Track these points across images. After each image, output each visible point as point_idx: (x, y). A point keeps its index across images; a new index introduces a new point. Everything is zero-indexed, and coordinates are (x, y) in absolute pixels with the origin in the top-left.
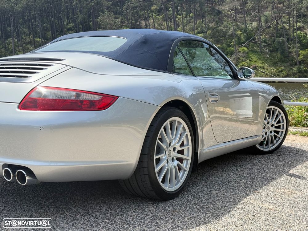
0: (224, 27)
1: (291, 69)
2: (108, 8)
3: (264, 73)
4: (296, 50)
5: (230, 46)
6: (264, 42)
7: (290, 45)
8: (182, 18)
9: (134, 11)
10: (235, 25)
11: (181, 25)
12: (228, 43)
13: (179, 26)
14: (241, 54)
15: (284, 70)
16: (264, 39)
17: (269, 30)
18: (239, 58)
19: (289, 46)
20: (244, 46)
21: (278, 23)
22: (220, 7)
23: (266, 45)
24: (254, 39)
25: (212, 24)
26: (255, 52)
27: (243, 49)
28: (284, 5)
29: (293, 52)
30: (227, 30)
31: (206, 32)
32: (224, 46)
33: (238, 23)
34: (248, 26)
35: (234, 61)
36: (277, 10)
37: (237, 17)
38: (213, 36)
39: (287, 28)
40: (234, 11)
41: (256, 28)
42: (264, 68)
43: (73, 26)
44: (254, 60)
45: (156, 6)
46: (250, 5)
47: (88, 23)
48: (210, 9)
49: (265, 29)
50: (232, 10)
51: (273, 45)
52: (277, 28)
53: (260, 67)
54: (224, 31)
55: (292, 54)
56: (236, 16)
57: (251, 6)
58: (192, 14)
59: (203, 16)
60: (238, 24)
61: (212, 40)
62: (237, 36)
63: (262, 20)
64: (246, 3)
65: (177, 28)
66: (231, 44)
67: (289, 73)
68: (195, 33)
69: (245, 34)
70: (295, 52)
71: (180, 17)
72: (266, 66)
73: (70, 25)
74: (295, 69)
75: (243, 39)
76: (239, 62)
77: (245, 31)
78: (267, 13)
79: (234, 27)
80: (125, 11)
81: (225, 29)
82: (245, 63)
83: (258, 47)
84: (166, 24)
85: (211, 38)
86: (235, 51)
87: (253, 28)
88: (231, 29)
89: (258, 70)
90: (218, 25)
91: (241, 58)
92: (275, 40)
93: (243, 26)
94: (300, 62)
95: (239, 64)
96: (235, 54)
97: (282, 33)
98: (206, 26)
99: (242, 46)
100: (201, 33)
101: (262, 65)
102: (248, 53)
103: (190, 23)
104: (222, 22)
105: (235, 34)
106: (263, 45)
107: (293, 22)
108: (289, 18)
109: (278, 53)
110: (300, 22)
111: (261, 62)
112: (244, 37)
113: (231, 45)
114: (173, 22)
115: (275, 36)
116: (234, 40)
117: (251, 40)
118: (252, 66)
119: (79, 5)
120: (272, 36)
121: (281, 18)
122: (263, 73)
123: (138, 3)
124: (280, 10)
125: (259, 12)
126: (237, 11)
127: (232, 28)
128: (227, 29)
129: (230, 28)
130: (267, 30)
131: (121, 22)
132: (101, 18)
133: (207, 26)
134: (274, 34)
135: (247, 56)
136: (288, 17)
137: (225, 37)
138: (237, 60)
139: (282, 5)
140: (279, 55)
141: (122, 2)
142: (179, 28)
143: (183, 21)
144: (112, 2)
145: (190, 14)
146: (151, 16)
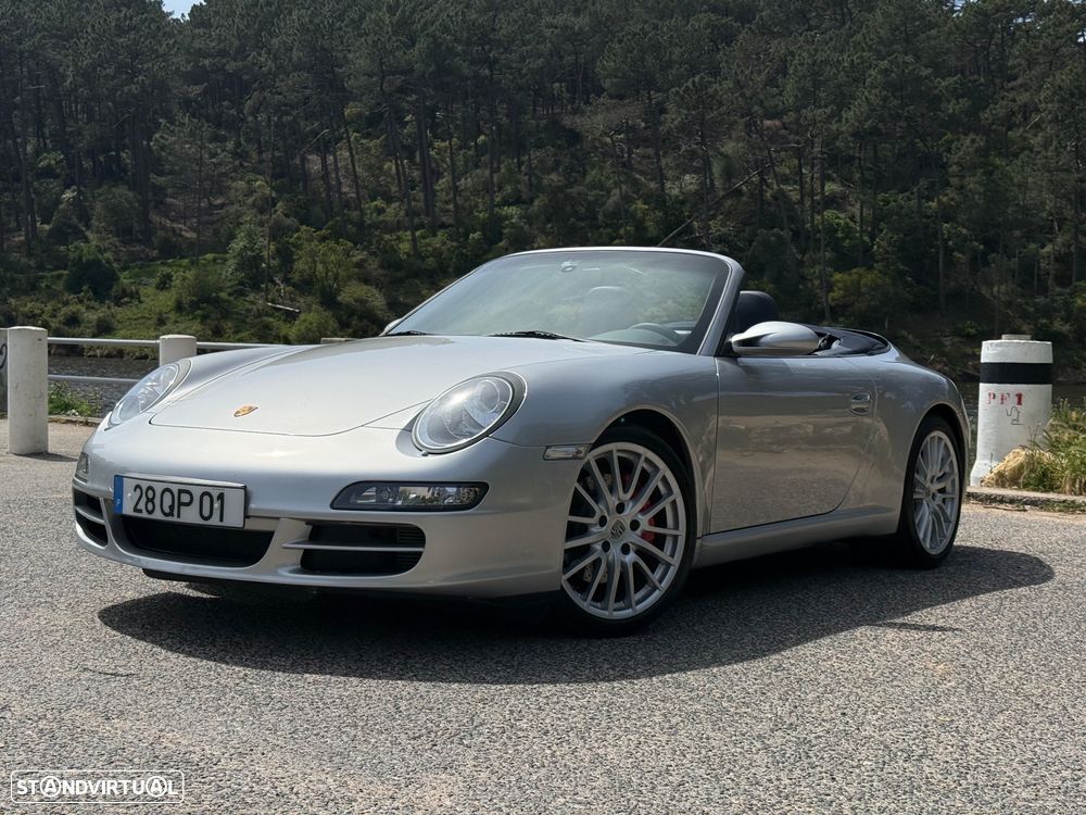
0: (593, 186)
2: (187, 104)
4: (821, 272)
6: (721, 240)
8: (451, 149)
9: (285, 119)
10: (625, 182)
11: (446, 174)
13: (440, 175)
16: (720, 231)
17: (735, 201)
21: (763, 180)
22: (578, 120)
23: (727, 250)
24: (688, 231)
28: (784, 124)
29: (813, 277)
30: (602, 196)
31: (531, 201)
33: (637, 176)
34: (668, 185)
36: (763, 139)
38: (553, 214)
39: (795, 196)
40: (622, 136)
41: (696, 193)
43: (61, 161)
45: (359, 104)
46: (673, 118)
47: (114, 153)
49: (724, 197)
50: (618, 132)
51: (748, 253)
52: (762, 196)
54: (591, 198)
55: (809, 285)
56: (630, 152)
57: (676, 122)
58: (482, 137)
59: (521, 147)
60: (635, 179)
62: (633, 216)
63: (714, 170)
64: (663, 111)
65: (433, 183)
68: (492, 200)
69: (659, 214)
70: (820, 277)
71: (443, 144)
73: (50, 159)
75: (652, 229)
77: (659, 201)
78: (729, 147)
79: (624, 187)
80: (250, 119)
81: (594, 192)
84: (394, 168)
85: (549, 221)
87: (683, 193)
88: (614, 195)
90: (571, 181)
92: (755, 235)
93: (653, 185)
94: (833, 310)
97: (778, 212)
98: (530, 180)
103: (477, 166)
104: (584, 170)
105: (626, 212)
107: (812, 178)
108: (800, 166)
109: (765, 279)
110: (833, 180)
112: (657, 223)
114: (418, 160)
115: (755, 223)
116: (622, 231)
117: (680, 234)
119: (84, 92)
120: (745, 224)
121: (773, 165)
123: (298, 92)
124: (772, 139)
125: (702, 143)
126: (635, 138)
127: (618, 191)
128: (601, 192)
129: (609, 192)
130: (729, 203)
131: (237, 153)
132: (162, 137)
133: (533, 179)
134: (752, 217)
136: (796, 162)
139: (777, 123)
141: (237, 86)
142: (440, 182)
143: (452, 159)
144: (206, 84)
145: (478, 136)
146: (341, 139)
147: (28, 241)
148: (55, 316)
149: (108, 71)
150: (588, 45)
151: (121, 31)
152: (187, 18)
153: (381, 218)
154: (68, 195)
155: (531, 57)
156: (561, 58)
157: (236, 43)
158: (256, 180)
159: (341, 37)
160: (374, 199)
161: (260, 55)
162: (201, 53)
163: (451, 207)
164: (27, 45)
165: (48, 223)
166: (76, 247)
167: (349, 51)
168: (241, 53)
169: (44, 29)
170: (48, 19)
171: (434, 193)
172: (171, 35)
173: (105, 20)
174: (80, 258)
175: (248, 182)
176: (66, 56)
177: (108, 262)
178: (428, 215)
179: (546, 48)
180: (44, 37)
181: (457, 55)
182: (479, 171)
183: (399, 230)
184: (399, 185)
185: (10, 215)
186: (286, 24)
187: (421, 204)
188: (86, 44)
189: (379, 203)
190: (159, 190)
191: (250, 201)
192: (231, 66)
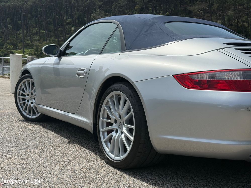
2: (100, 7)
9: (121, 9)
21: (238, 22)
22: (191, 7)
28: (244, 7)
36: (238, 11)
37: (205, 16)
39: (246, 26)
45: (139, 6)
46: (215, 6)
47: (83, 19)
48: (182, 9)
49: (228, 26)
50: (201, 10)
52: (238, 25)
57: (216, 8)
58: (168, 13)
63: (226, 19)
64: (213, 5)
73: (69, 20)
78: (230, 13)
80: (113, 10)
97: (242, 30)
108: (248, 18)
119: (76, 5)
121: (241, 18)
123: (124, 3)
124: (241, 11)
125: (223, 12)
126: (205, 11)
132: (93, 15)
139: (242, 7)
144: (103, 2)
145: (167, 13)
147: (64, 39)
165: (68, 35)
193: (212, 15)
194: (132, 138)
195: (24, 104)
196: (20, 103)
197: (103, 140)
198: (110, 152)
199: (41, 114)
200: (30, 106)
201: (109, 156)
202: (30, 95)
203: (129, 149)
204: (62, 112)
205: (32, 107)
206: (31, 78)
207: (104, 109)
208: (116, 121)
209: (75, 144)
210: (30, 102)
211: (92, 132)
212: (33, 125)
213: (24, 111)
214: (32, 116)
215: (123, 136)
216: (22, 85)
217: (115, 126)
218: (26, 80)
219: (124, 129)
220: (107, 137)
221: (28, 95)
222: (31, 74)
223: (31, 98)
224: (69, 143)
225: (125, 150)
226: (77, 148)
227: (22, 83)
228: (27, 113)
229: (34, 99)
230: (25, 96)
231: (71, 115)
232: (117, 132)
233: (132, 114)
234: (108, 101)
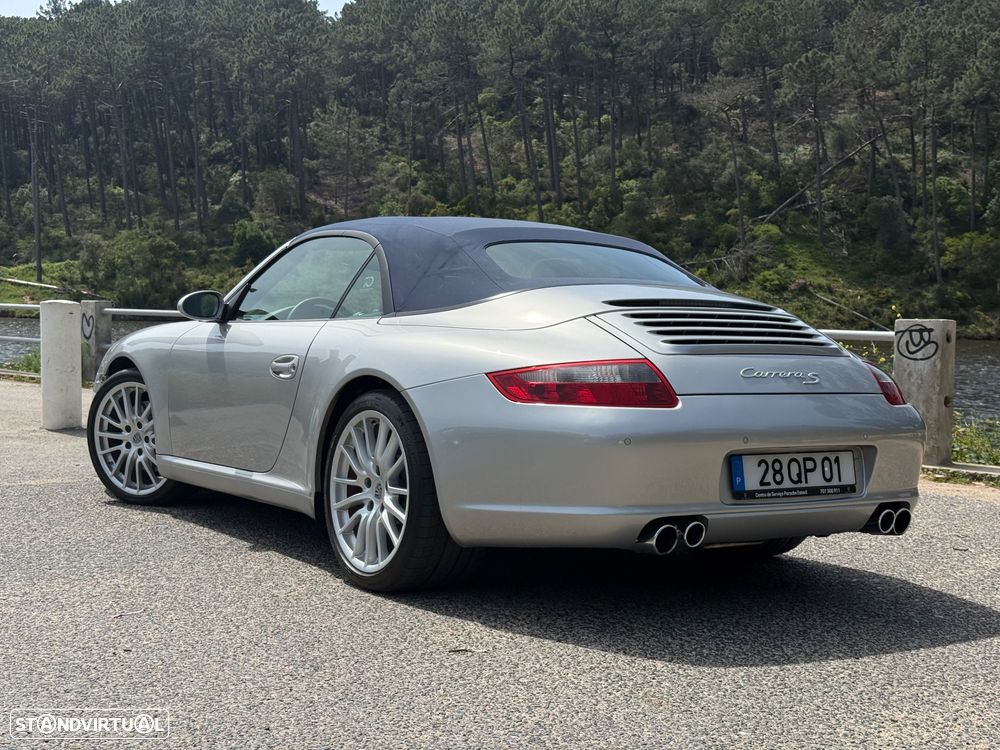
0: (707, 160)
1: (919, 294)
2: (340, 93)
3: (831, 305)
4: (932, 236)
5: (725, 219)
6: (833, 208)
7: (915, 220)
8: (575, 129)
9: (423, 104)
10: (741, 155)
11: (571, 151)
12: (720, 210)
13: (565, 153)
14: (757, 245)
15: (894, 297)
16: (832, 199)
17: (847, 170)
18: (753, 259)
19: (911, 221)
20: (770, 222)
21: (875, 149)
22: (695, 97)
23: (839, 217)
24: (802, 198)
25: (670, 149)
26: (805, 240)
27: (767, 229)
28: (896, 94)
29: (925, 242)
30: (717, 169)
31: (651, 174)
32: (708, 217)
33: (752, 148)
34: (782, 156)
35: (738, 267)
36: (875, 110)
37: (749, 129)
38: (671, 186)
39: (907, 164)
40: (738, 111)
41: (809, 163)
42: (831, 291)
43: (229, 148)
44: (802, 265)
45: (493, 90)
46: (786, 93)
47: (275, 140)
48: (662, 101)
49: (837, 166)
50: (735, 107)
51: (859, 219)
52: (874, 164)
53: (820, 287)
54: (707, 171)
55: (921, 249)
56: (745, 126)
57: (789, 97)
58: (605, 116)
59: (641, 124)
60: (750, 152)
61: (670, 199)
62: (748, 187)
63: (827, 141)
64: (778, 86)
65: (558, 160)
66: (728, 213)
67: (911, 309)
68: (614, 175)
69: (773, 184)
70: (931, 241)
71: (568, 124)
72: (839, 283)
73: (219, 147)
74: (930, 295)
75: (766, 199)
76: (753, 270)
77: (773, 172)
78: (845, 117)
79: (739, 159)
80: (394, 105)
81: (710, 165)
82: (771, 272)
83: (814, 223)
84: (523, 146)
85: (667, 193)
86: (740, 237)
87: (797, 164)
88: (730, 167)
89: (811, 296)
90: (689, 154)
91: (759, 258)
92: (867, 202)
93: (768, 157)
94: (945, 273)
95: (752, 277)
96: (740, 244)
97: (890, 180)
98: (649, 154)
99: (763, 219)
100: (635, 177)
101: (823, 281)
102: (781, 242)
103: (600, 143)
104: (701, 144)
105: (741, 183)
106: (828, 217)
107: (924, 147)
108: (913, 135)
109: (877, 243)
110: (945, 148)
111: (824, 271)
112: (770, 193)
113: (730, 216)
114: (545, 140)
115: (866, 191)
116: (736, 202)
117: (792, 203)
118: (794, 282)
119: (248, 85)
120: (857, 191)
121: (885, 135)
122: (827, 307)
123: (436, 79)
124: (884, 110)
125: (815, 115)
126: (749, 111)
127: (733, 163)
128: (717, 166)
129: (724, 164)
130: (842, 171)
131: (382, 137)
132: (316, 125)
133: (653, 154)
134: (863, 185)
135: (777, 250)
136: (908, 131)
137: (710, 189)
138: (748, 265)
139: (890, 93)
140: (878, 251)
141: (384, 76)
142: (566, 158)
143: (576, 138)
144: (354, 75)
145: (600, 116)
146: (475, 122)
147: (200, 220)
148: (222, 287)
149: (268, 66)
150: (707, 26)
151: (280, 29)
152: (340, 16)
153: (511, 193)
154: (236, 178)
155: (650, 40)
156: (680, 39)
157: (382, 37)
158: (398, 162)
159: (475, 27)
160: (504, 176)
161: (402, 47)
162: (351, 48)
163: (575, 181)
164: (197, 43)
165: (217, 204)
166: (241, 225)
167: (484, 41)
168: (386, 46)
169: (214, 30)
170: (217, 20)
171: (560, 169)
172: (325, 31)
173: (266, 20)
174: (245, 234)
175: (393, 164)
176: (233, 53)
177: (268, 238)
178: (554, 190)
179: (665, 31)
180: (213, 37)
181: (581, 40)
182: (600, 147)
183: (527, 204)
184: (528, 163)
185: (186, 197)
186: (425, 18)
187: (548, 180)
188: (249, 42)
189: (509, 179)
190: (312, 172)
191: (394, 180)
192: (377, 58)
193: (775, 125)
194: (403, 516)
195: (116, 454)
196: (104, 452)
197: (338, 530)
198: (355, 555)
199: (169, 481)
200: (133, 462)
201: (352, 565)
202: (134, 428)
203: (396, 541)
204: (231, 471)
205: (140, 463)
206: (140, 379)
207: (342, 455)
208: (368, 483)
209: (269, 549)
210: (134, 449)
211: (313, 515)
212: (147, 514)
213: (116, 475)
214: (141, 489)
215: (384, 515)
216: (109, 401)
217: (367, 494)
218: (122, 386)
219: (388, 500)
220: (348, 520)
221: (128, 429)
222: (137, 369)
223: (137, 439)
224: (252, 549)
225: (389, 545)
226: (275, 559)
227: (109, 396)
228: (125, 483)
229: (147, 440)
230: (119, 431)
231: (257, 477)
232: (371, 507)
233: (403, 462)
234: (350, 436)
